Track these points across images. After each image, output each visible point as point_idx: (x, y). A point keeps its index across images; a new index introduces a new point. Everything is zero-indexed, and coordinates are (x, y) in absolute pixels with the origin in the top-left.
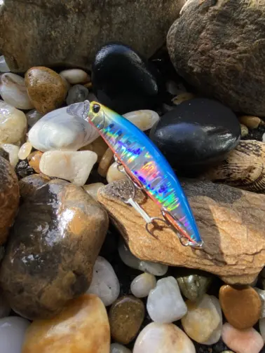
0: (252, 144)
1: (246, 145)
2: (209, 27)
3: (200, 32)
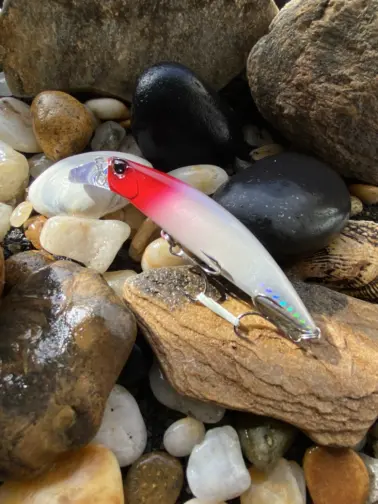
0: (367, 227)
1: (358, 227)
2: (310, 49)
3: (296, 57)
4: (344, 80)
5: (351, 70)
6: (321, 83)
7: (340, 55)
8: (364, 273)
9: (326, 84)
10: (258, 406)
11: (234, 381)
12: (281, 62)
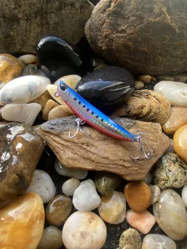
1: (141, 93)
2: (107, 21)
3: (102, 25)
4: (123, 31)
5: (126, 27)
6: (114, 34)
7: (120, 21)
8: (143, 110)
9: (116, 34)
10: (99, 167)
11: (88, 159)
12: (97, 28)
